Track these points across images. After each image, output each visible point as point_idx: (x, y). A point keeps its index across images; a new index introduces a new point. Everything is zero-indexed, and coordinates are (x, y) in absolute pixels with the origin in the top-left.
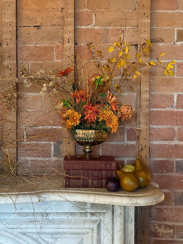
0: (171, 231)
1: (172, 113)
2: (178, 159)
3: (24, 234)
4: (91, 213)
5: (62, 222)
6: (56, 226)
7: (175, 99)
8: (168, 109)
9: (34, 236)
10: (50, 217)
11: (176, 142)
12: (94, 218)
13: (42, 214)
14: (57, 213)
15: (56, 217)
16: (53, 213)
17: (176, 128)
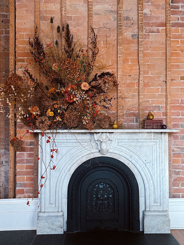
0: (179, 150)
1: (179, 106)
2: (181, 123)
3: (130, 146)
4: (153, 139)
5: (143, 142)
6: (141, 143)
7: (180, 101)
8: (177, 105)
9: (133, 147)
10: (139, 140)
11: (180, 117)
12: (154, 140)
13: (136, 139)
14: (141, 139)
15: (141, 141)
16: (140, 139)
17: (180, 111)
